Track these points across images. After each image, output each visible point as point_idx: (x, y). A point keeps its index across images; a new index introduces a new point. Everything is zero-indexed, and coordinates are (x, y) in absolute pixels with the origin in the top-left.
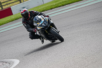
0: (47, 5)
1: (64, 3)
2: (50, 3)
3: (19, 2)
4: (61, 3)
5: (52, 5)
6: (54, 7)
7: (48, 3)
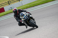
0: (25, 6)
1: (34, 5)
2: (26, 5)
3: (8, 4)
4: (32, 5)
5: (27, 6)
6: (28, 7)
7: (25, 5)
